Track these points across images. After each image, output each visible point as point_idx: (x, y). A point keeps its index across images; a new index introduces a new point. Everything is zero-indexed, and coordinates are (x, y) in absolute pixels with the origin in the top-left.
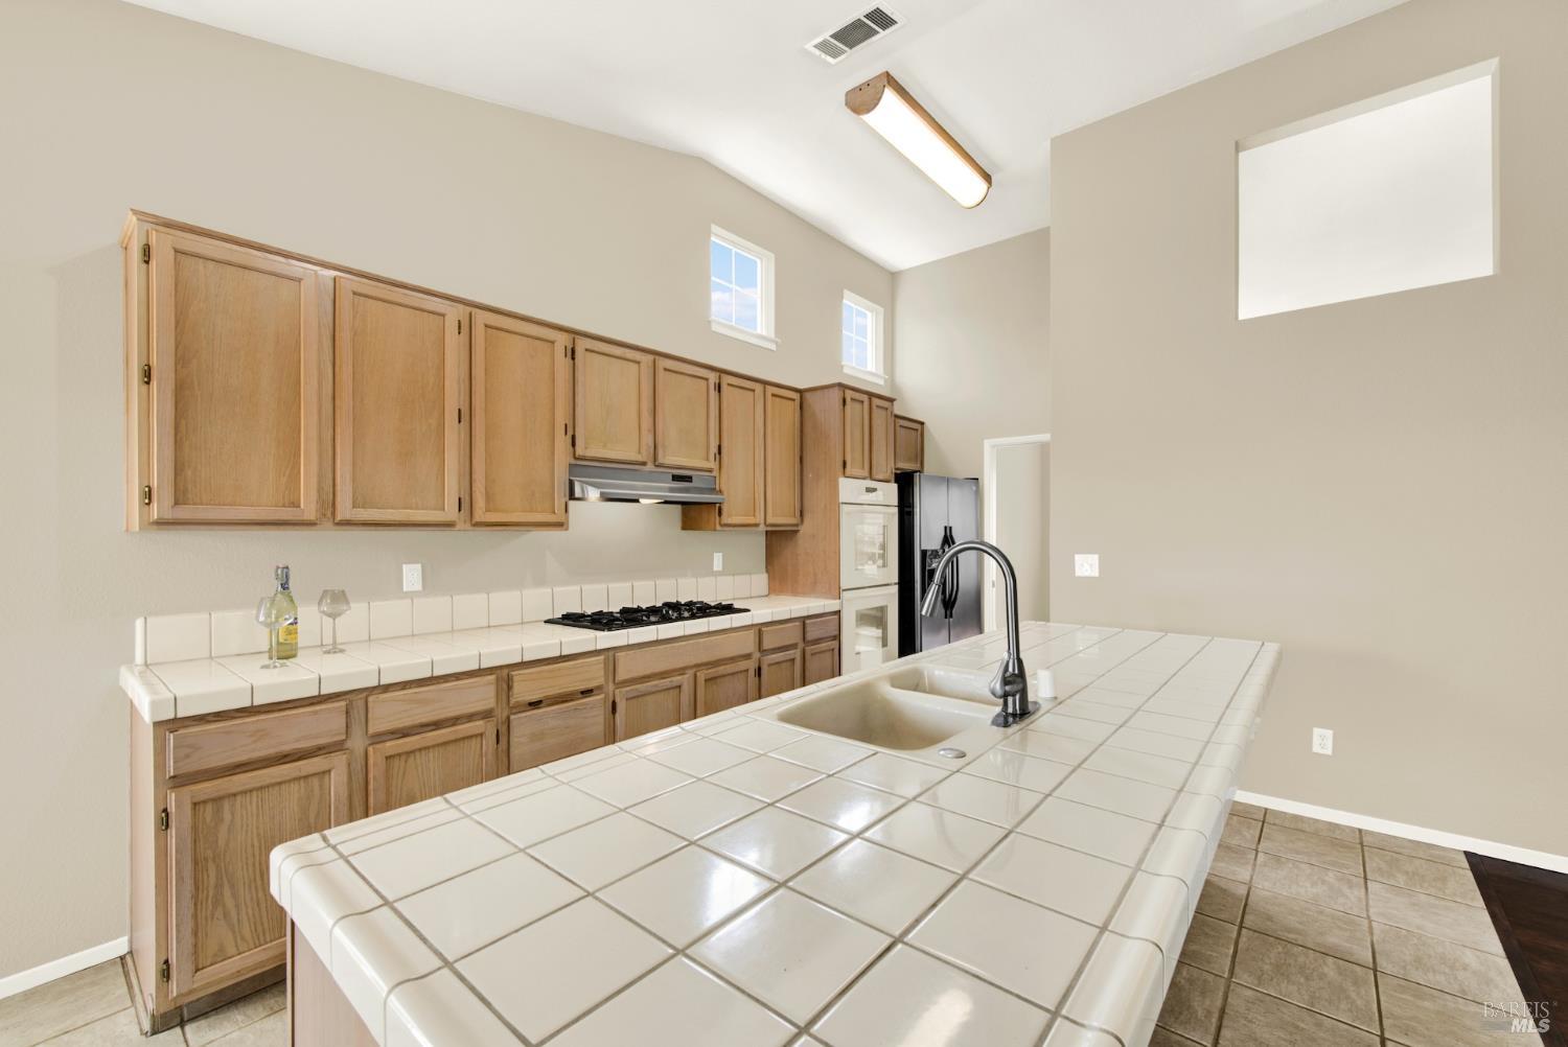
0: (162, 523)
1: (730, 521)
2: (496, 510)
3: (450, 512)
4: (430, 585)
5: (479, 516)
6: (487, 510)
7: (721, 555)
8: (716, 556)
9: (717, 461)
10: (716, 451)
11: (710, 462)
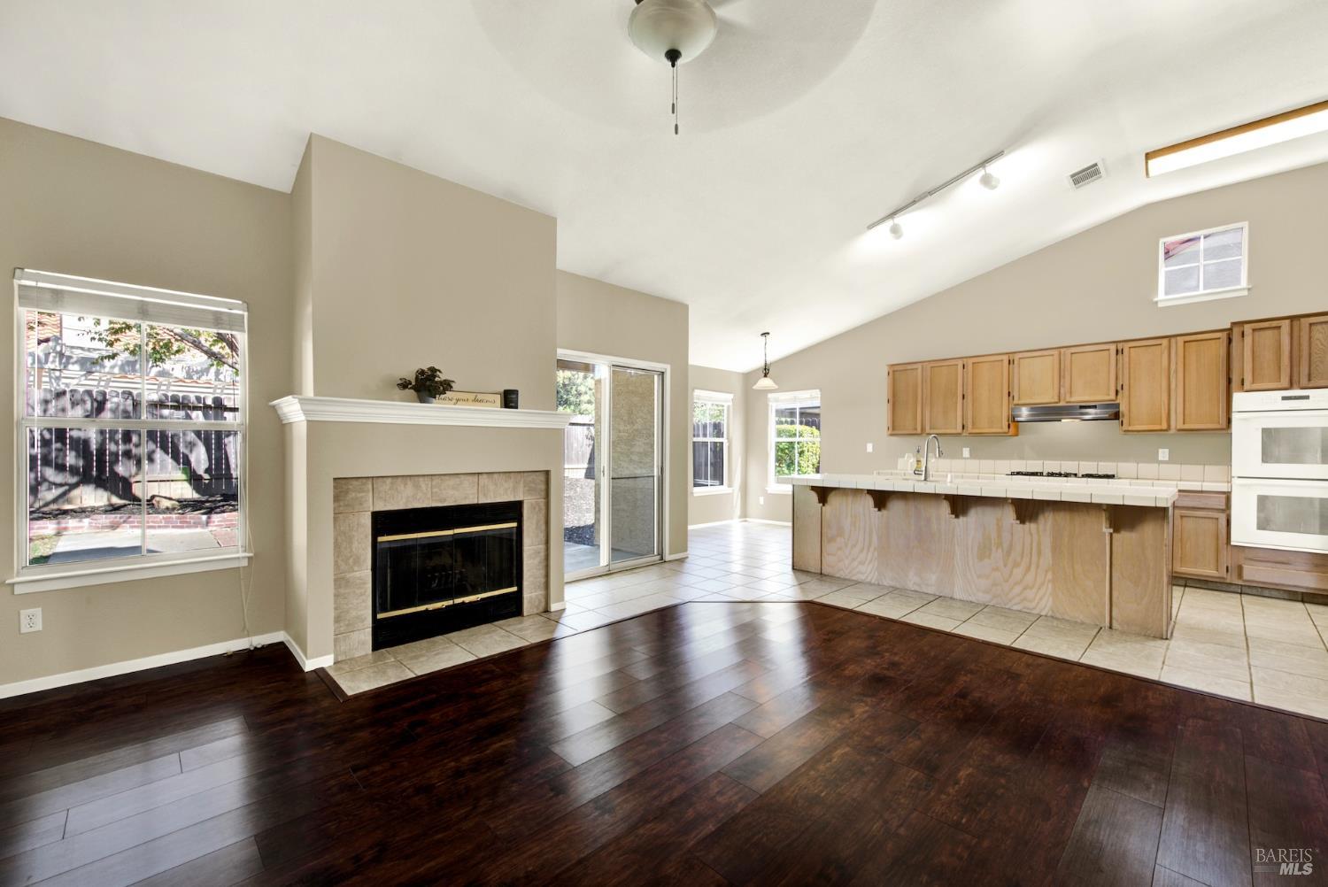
0: (891, 435)
1: (1130, 428)
2: (977, 428)
3: (959, 429)
4: (973, 456)
5: (970, 430)
6: (973, 428)
7: (1167, 451)
8: (1160, 451)
9: (1120, 394)
10: (1119, 388)
11: (1112, 396)
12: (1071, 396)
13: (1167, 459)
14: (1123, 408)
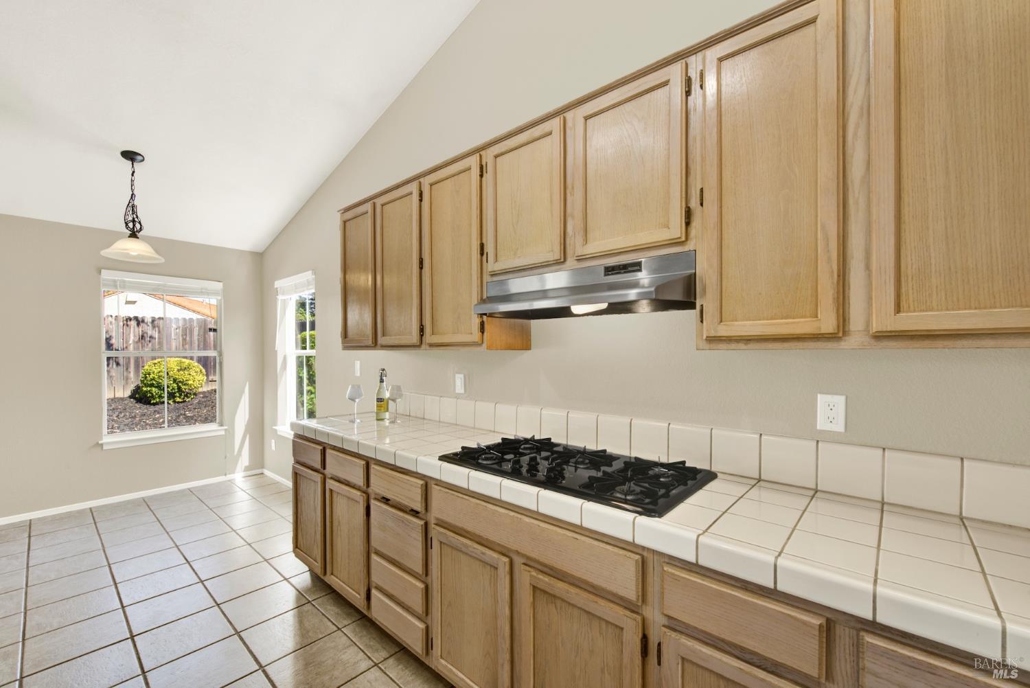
1: (723, 331)
2: (437, 334)
3: (415, 338)
5: (429, 338)
6: (432, 334)
7: (840, 401)
8: (822, 400)
9: (696, 223)
10: (694, 203)
11: (676, 231)
12: (586, 241)
13: (839, 427)
14: (704, 268)
